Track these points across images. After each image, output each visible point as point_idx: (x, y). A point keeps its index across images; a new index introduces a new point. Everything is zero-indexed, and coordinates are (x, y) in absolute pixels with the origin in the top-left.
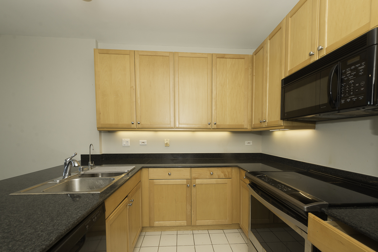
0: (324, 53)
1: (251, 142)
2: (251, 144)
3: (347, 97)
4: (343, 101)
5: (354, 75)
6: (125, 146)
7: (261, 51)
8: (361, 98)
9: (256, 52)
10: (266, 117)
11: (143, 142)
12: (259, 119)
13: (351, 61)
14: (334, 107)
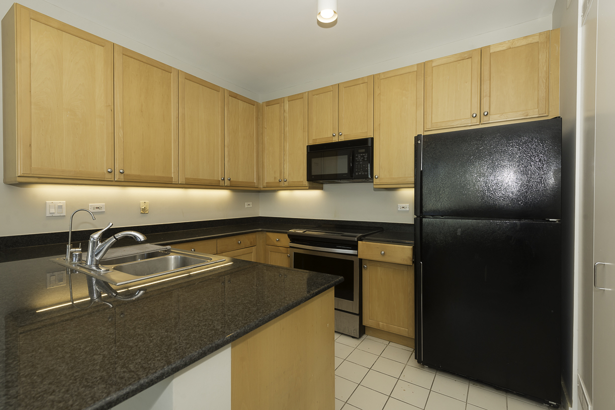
0: (342, 139)
1: (251, 203)
2: (251, 206)
3: (359, 172)
4: (357, 174)
5: (362, 160)
6: (53, 217)
7: (277, 107)
8: (366, 173)
9: (269, 104)
10: (287, 177)
11: (98, 206)
12: (275, 178)
13: (360, 151)
14: (352, 176)
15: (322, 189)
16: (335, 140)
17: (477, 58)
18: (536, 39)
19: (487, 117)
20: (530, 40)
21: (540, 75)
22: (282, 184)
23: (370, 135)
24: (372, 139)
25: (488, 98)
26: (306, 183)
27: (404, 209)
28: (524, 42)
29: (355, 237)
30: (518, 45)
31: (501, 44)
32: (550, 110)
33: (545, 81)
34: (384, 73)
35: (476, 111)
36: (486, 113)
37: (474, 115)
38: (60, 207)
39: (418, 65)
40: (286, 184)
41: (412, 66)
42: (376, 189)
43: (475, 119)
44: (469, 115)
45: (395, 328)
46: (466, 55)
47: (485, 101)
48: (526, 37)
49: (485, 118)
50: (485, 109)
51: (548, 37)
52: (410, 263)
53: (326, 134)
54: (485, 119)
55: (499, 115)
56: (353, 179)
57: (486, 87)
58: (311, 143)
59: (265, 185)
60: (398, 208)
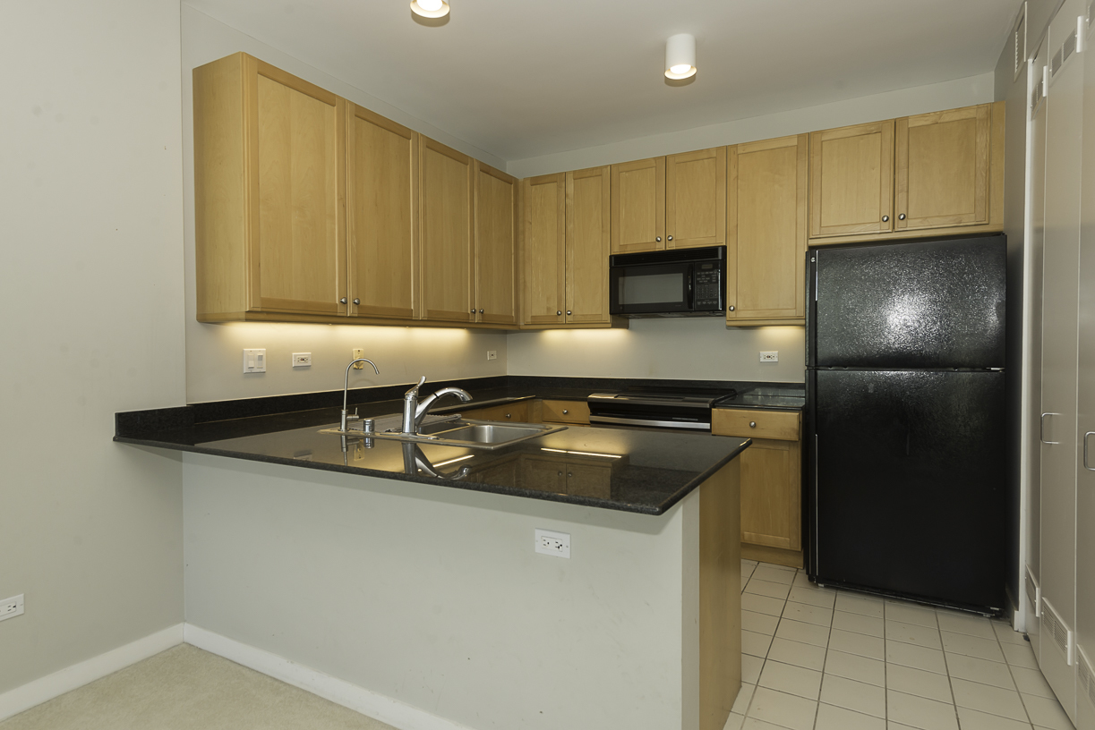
0: (672, 246)
1: (494, 352)
2: (495, 357)
3: (703, 300)
4: (699, 303)
5: (709, 281)
6: (252, 375)
7: (551, 188)
8: (715, 302)
9: (536, 181)
10: (570, 307)
11: (303, 357)
12: (548, 309)
13: (704, 267)
14: (690, 307)
15: (626, 326)
16: (660, 247)
17: (889, 134)
18: (972, 114)
19: (904, 222)
20: (964, 115)
21: (978, 166)
22: (562, 319)
23: (720, 242)
24: (724, 248)
25: (905, 194)
26: (607, 317)
27: (769, 360)
28: (956, 117)
29: (706, 402)
30: (947, 119)
31: (923, 116)
32: (991, 215)
33: (984, 175)
34: (744, 144)
35: (887, 212)
36: (902, 217)
37: (885, 219)
38: (260, 358)
39: (799, 136)
40: (569, 318)
41: (790, 137)
42: (729, 327)
43: (887, 223)
44: (877, 219)
45: (769, 539)
46: (873, 128)
47: (901, 197)
48: (959, 110)
49: (902, 223)
50: (901, 210)
51: (989, 112)
52: (794, 437)
53: (644, 239)
54: (900, 225)
55: (920, 220)
56: (691, 312)
57: (901, 177)
58: (617, 251)
59: (529, 320)
60: (760, 357)
